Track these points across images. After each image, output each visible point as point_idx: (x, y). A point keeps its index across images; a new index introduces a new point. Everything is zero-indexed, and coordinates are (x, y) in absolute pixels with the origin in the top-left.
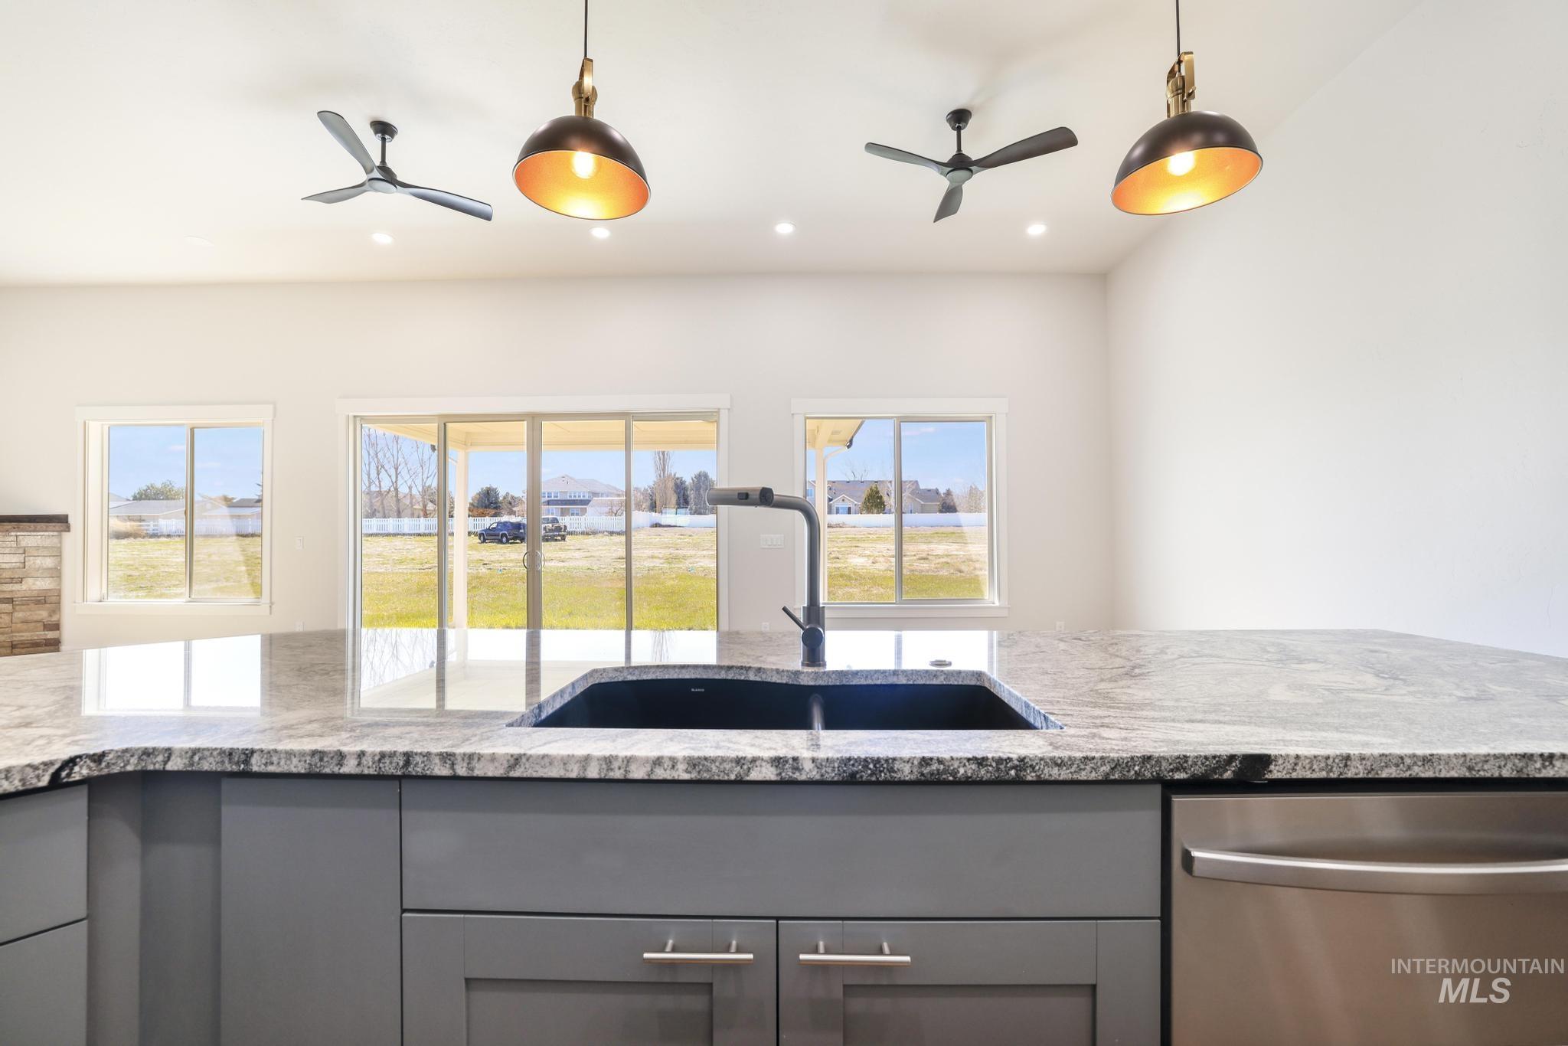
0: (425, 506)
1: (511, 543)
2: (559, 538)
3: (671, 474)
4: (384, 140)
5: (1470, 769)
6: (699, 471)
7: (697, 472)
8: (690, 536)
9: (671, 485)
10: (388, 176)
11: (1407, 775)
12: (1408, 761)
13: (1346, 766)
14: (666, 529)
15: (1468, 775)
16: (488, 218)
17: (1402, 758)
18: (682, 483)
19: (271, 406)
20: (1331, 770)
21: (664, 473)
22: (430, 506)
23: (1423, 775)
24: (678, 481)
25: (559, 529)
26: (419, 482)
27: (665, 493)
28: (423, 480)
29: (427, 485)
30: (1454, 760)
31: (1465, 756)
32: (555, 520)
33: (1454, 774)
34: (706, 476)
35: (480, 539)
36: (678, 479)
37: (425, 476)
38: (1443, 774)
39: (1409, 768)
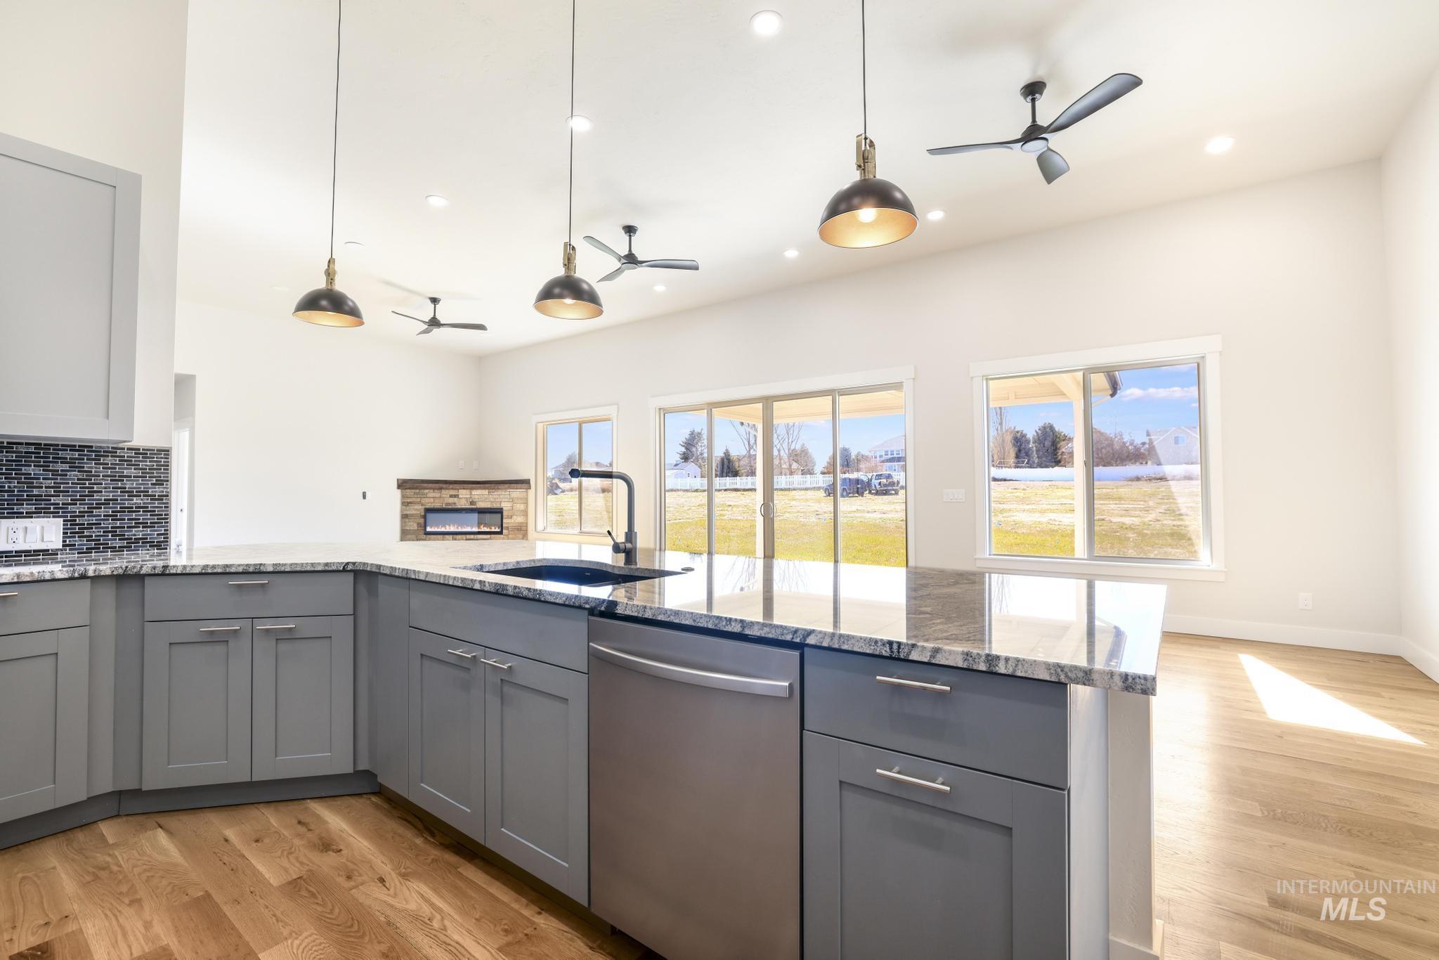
0: (790, 465)
1: (850, 497)
2: (893, 492)
3: (1011, 428)
4: (630, 236)
5: (694, 621)
6: (1044, 422)
7: (1041, 424)
8: (1024, 490)
9: (1009, 438)
10: (631, 259)
11: (668, 620)
12: (668, 613)
13: (644, 611)
14: (999, 483)
15: (693, 624)
16: (696, 268)
17: (666, 611)
18: (1024, 436)
19: (616, 406)
20: (639, 613)
21: (1001, 428)
22: (795, 466)
23: (675, 621)
24: (1019, 435)
25: (893, 484)
26: (785, 445)
27: (1003, 447)
28: (789, 443)
29: (792, 448)
30: (687, 615)
31: (692, 613)
32: (889, 476)
33: (687, 622)
34: (1051, 427)
35: (825, 492)
36: (1018, 432)
37: (790, 441)
38: (683, 622)
39: (669, 617)
